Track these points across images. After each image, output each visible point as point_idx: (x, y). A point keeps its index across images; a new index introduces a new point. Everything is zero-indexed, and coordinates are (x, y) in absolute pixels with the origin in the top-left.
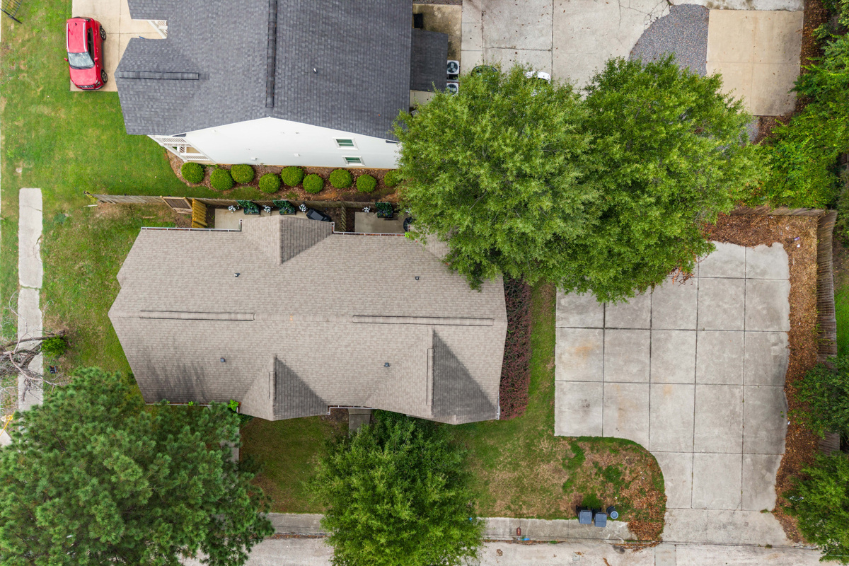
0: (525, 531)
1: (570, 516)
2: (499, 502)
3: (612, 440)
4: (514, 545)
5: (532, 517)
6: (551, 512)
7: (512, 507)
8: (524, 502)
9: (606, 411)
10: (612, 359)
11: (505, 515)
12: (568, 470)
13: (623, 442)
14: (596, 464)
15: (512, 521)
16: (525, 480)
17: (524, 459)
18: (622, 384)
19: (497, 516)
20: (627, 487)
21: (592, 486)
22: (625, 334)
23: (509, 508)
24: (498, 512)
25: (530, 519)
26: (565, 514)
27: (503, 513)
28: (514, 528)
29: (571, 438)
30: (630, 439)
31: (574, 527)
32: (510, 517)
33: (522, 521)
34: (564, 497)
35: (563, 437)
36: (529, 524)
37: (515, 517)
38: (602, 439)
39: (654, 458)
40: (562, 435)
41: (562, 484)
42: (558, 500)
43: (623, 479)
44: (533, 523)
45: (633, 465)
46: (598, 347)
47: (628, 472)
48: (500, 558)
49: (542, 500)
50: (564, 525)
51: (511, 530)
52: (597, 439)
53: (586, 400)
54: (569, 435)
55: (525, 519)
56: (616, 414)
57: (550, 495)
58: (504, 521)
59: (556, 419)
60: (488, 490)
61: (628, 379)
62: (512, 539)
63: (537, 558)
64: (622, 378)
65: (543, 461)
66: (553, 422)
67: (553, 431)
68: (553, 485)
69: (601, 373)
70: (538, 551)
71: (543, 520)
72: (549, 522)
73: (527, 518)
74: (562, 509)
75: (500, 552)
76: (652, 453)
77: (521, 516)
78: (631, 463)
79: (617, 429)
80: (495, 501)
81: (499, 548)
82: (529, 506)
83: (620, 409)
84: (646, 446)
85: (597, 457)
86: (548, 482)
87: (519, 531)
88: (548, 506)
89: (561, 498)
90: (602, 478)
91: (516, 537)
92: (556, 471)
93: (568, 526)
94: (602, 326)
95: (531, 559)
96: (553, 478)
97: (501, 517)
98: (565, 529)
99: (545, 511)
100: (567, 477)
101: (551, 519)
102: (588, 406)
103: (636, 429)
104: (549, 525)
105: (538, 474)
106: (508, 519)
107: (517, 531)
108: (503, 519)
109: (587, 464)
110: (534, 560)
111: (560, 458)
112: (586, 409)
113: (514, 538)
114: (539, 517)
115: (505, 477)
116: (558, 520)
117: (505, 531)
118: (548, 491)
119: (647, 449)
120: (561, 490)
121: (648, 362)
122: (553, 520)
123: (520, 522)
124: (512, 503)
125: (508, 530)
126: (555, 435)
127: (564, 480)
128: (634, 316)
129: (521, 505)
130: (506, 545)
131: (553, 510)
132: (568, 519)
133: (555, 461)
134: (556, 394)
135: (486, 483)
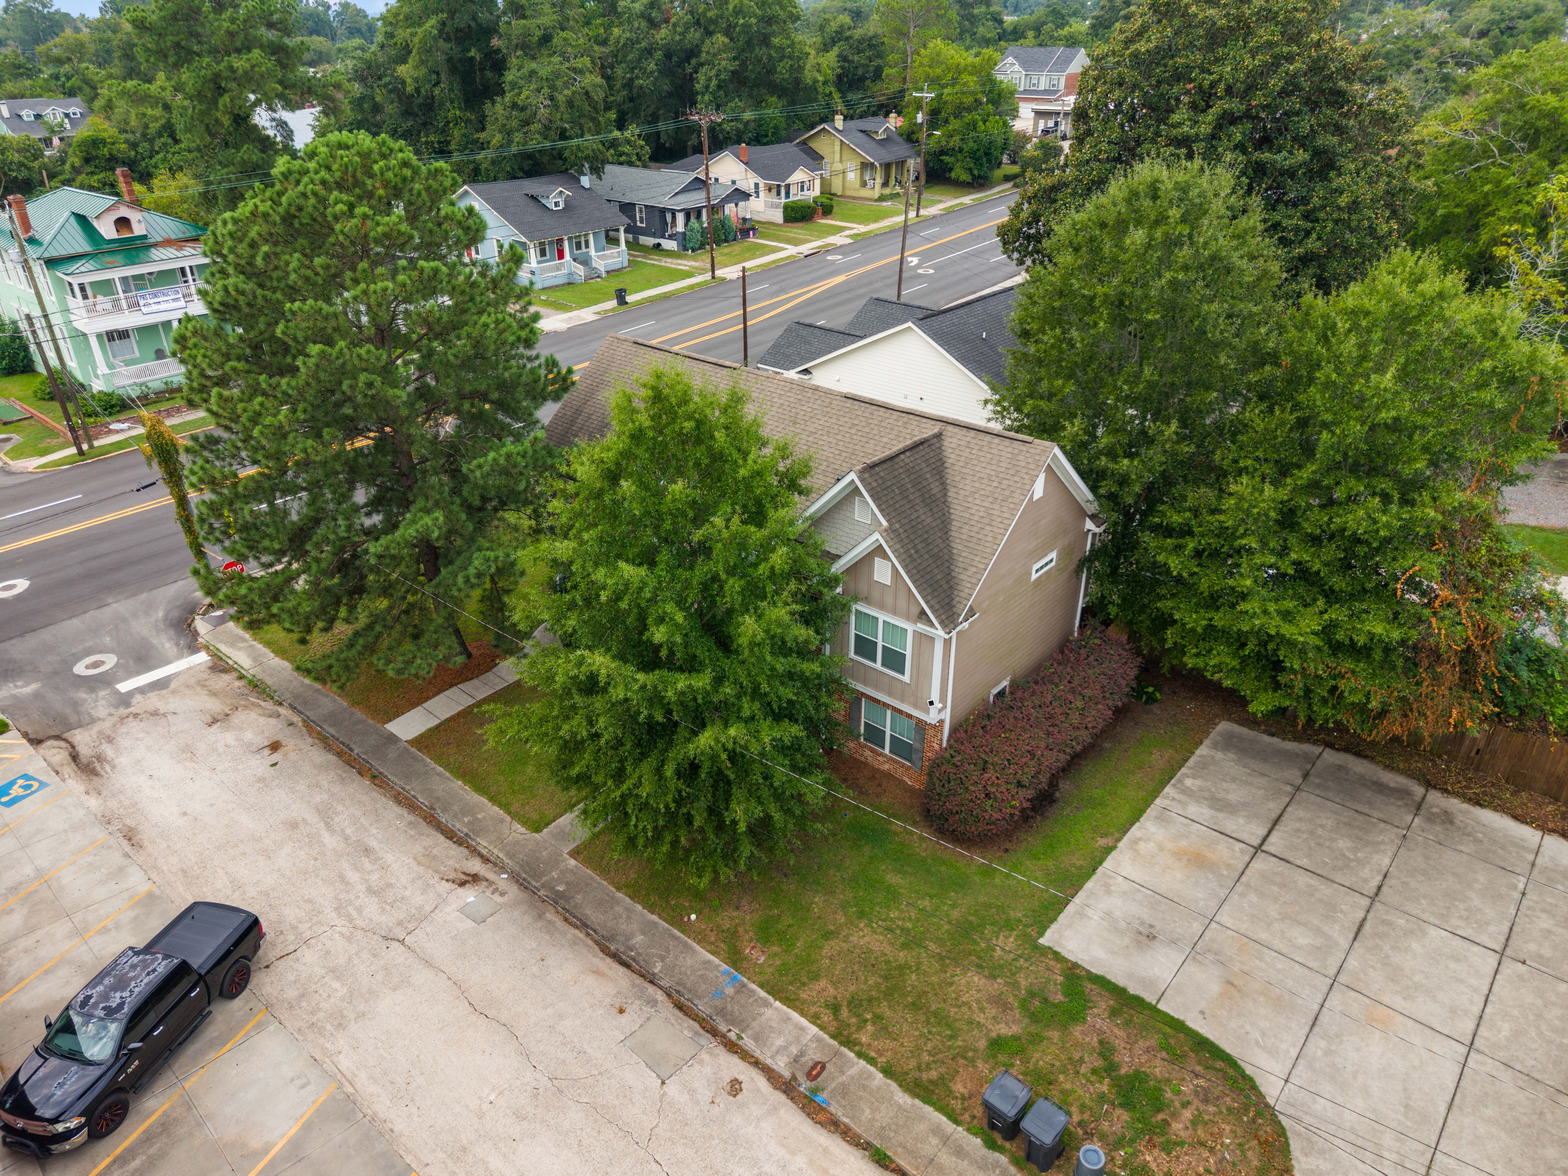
0: (832, 1080)
1: (967, 1117)
2: (823, 983)
3: (1179, 1026)
4: (780, 1097)
5: (872, 1061)
6: (924, 1076)
7: (845, 1013)
8: (878, 1018)
9: (1190, 968)
10: (1253, 898)
11: (814, 1019)
12: (1026, 1021)
13: (1203, 1045)
14: (1106, 1050)
15: (819, 1040)
16: (914, 976)
17: (940, 941)
18: (1258, 947)
19: (795, 1008)
20: (1167, 1148)
21: (1068, 1086)
22: (1303, 879)
23: (835, 1008)
24: (804, 1002)
25: (862, 1063)
26: (957, 1105)
27: (813, 1009)
28: (814, 1055)
29: (1075, 965)
30: (1228, 1050)
31: (959, 1152)
32: (822, 1028)
33: (842, 1055)
34: (980, 1064)
35: (1056, 954)
36: (853, 1071)
37: (833, 1037)
38: (1153, 1009)
39: (1281, 1132)
40: (1057, 949)
41: (994, 1035)
42: (961, 1061)
43: (1166, 1123)
44: (863, 1075)
45: (1212, 1109)
46: (1228, 866)
47: (1187, 1114)
48: (723, 1099)
49: (922, 1035)
50: (936, 1130)
51: (802, 1054)
52: (1137, 1003)
53: (1151, 926)
54: (1072, 958)
55: (852, 1055)
56: (1215, 988)
57: (952, 1037)
58: (802, 1029)
59: (1061, 918)
60: (821, 948)
61: (1277, 944)
62: (787, 1074)
63: (811, 1162)
64: (1263, 936)
65: (979, 966)
66: (1053, 920)
67: (1041, 934)
68: (970, 1022)
69: (1213, 904)
70: (826, 1151)
71: (894, 1086)
72: (903, 1098)
73: (860, 1055)
74: (959, 1088)
75: (735, 1087)
76: (1281, 1117)
77: (848, 1042)
78: (1206, 1101)
79: (1202, 1012)
80: (815, 977)
81: (740, 1078)
82: (884, 1030)
83: (1230, 983)
84: (1271, 1089)
85: (1118, 1036)
86: (964, 1009)
87: (816, 1071)
88: (926, 1058)
89: (972, 1061)
90: (1105, 1088)
91: (801, 1078)
92: (998, 1001)
93: (945, 1139)
94: (1256, 842)
95: (793, 1154)
96: (982, 1010)
97: (802, 1014)
98: (934, 1141)
99: (913, 1063)
100: (1015, 1029)
101: (915, 1095)
102: (1151, 937)
103: (1257, 1042)
104: (900, 1107)
105: (951, 984)
106: (814, 1029)
107: (813, 1068)
108: (804, 1022)
109: (1083, 1033)
110: (800, 1161)
111: (1023, 983)
112: (1144, 939)
113: (794, 1078)
114: (888, 1072)
115: (875, 946)
116: (928, 1109)
117: (785, 1048)
118: (948, 1026)
119: (1271, 1102)
120: (982, 1044)
121: (1344, 943)
122: (917, 1102)
123: (837, 1053)
124: (849, 1003)
125: (794, 1050)
126: (1041, 941)
127: (1004, 1030)
128: (1340, 864)
129: (866, 1021)
130: (761, 1082)
131: (933, 1074)
132: (957, 1122)
133: (1007, 984)
134: (1089, 885)
135: (827, 935)
